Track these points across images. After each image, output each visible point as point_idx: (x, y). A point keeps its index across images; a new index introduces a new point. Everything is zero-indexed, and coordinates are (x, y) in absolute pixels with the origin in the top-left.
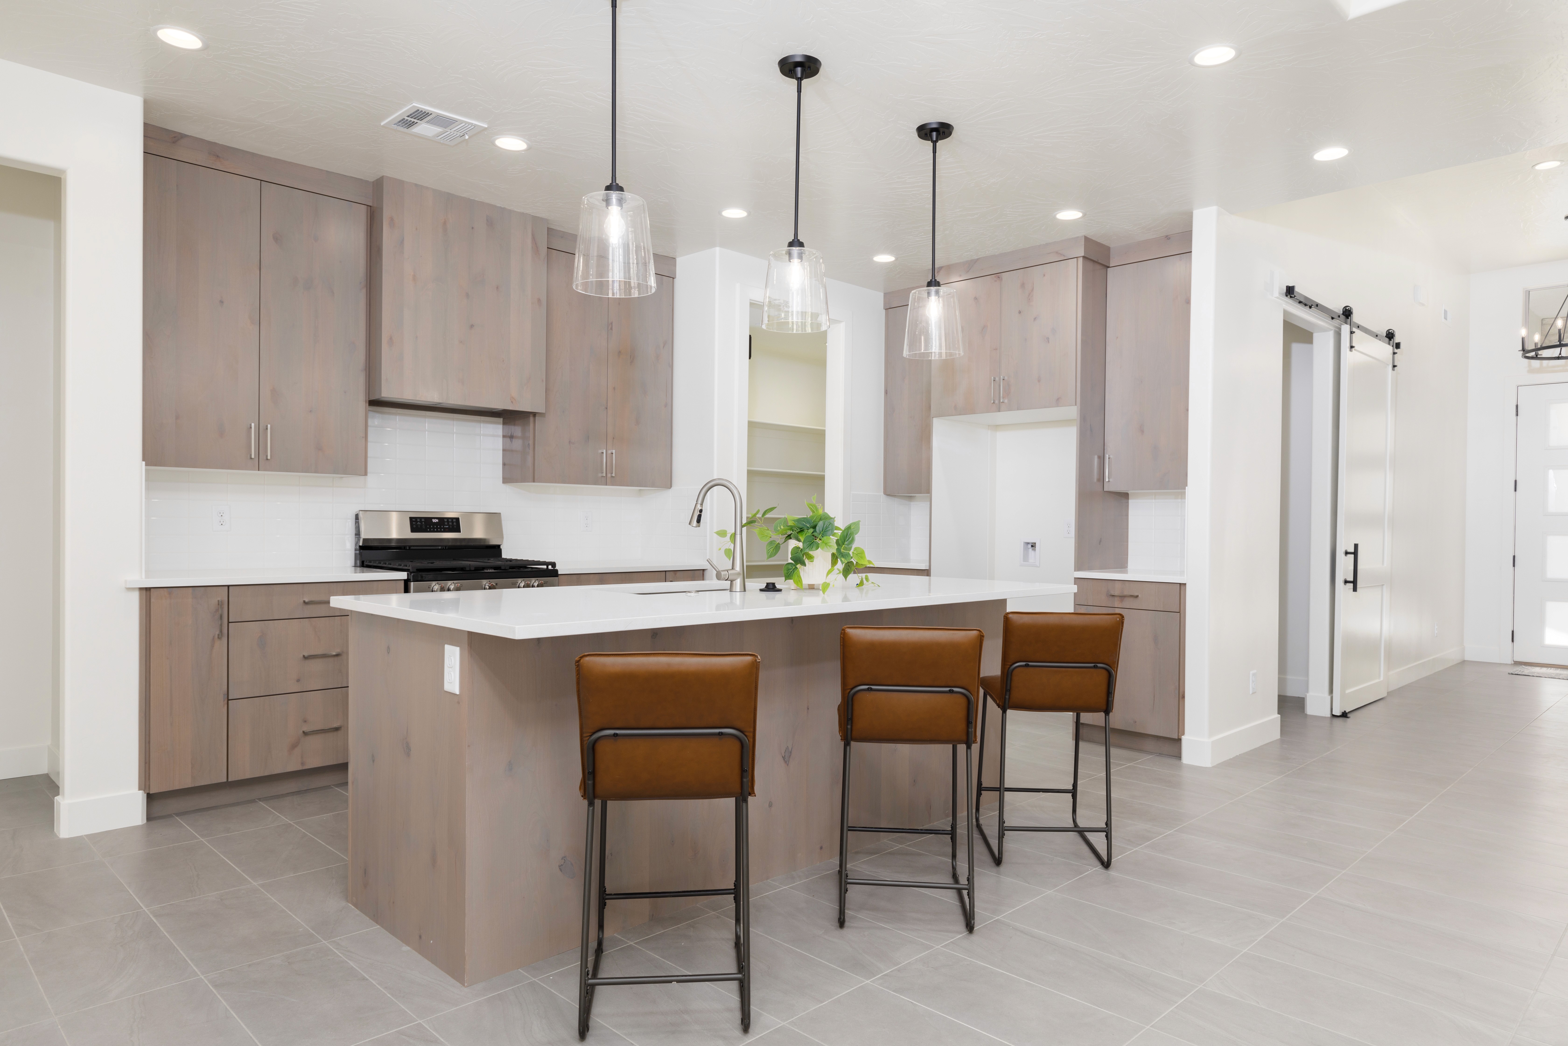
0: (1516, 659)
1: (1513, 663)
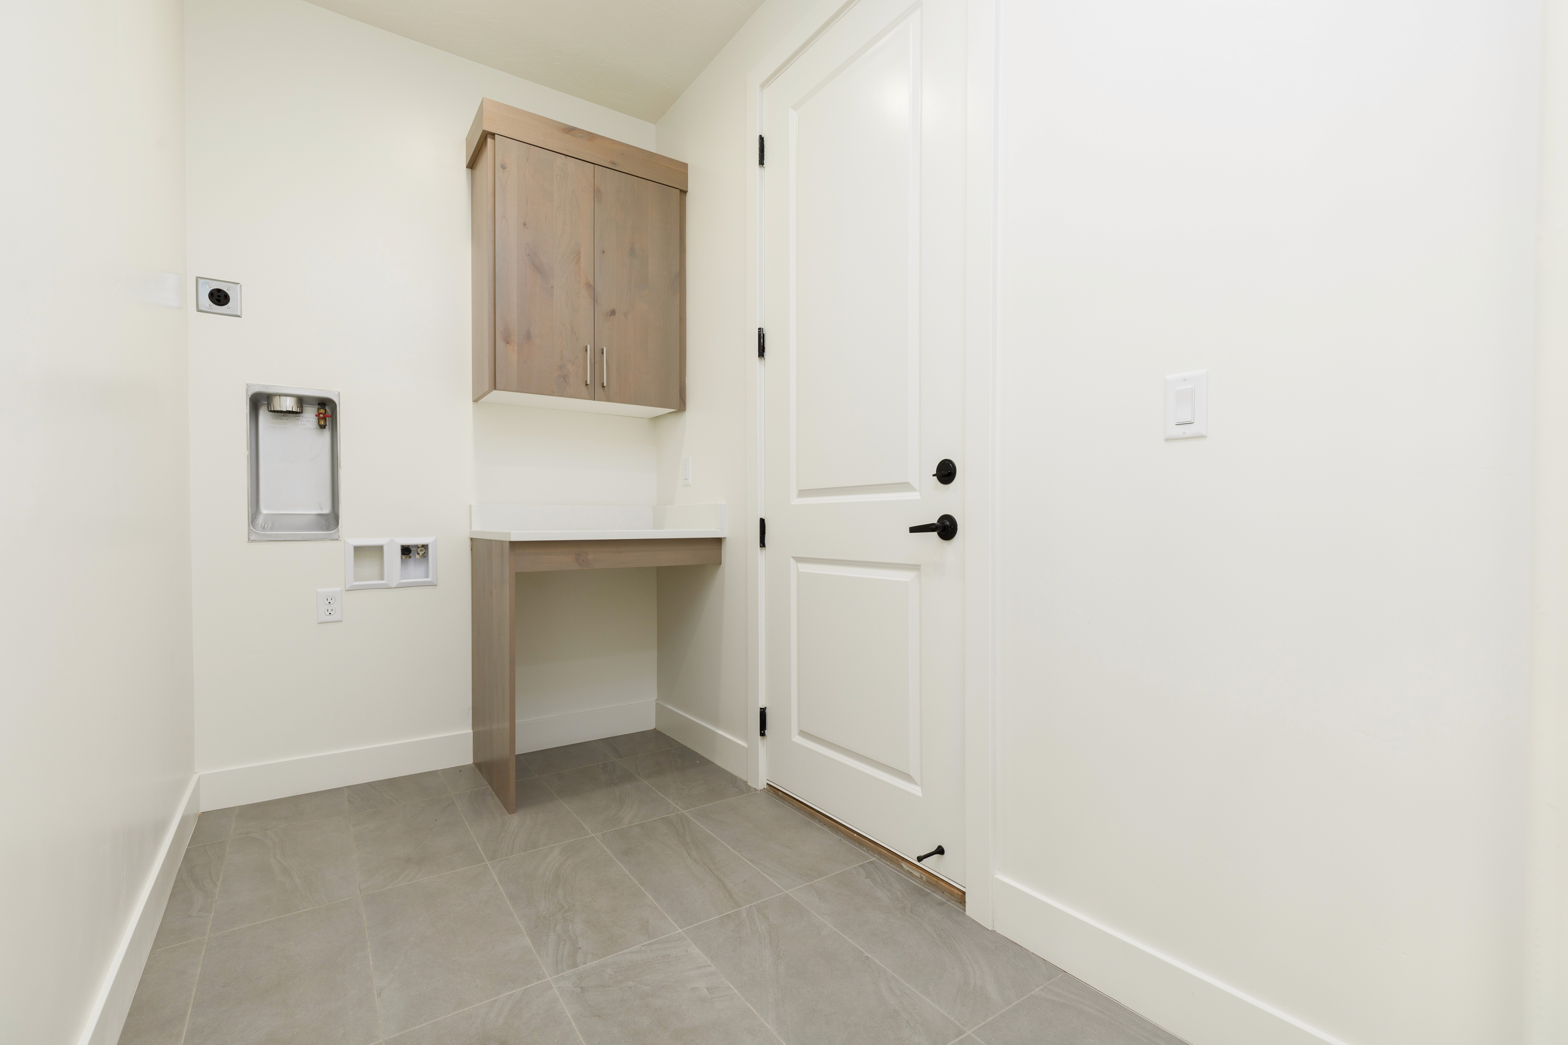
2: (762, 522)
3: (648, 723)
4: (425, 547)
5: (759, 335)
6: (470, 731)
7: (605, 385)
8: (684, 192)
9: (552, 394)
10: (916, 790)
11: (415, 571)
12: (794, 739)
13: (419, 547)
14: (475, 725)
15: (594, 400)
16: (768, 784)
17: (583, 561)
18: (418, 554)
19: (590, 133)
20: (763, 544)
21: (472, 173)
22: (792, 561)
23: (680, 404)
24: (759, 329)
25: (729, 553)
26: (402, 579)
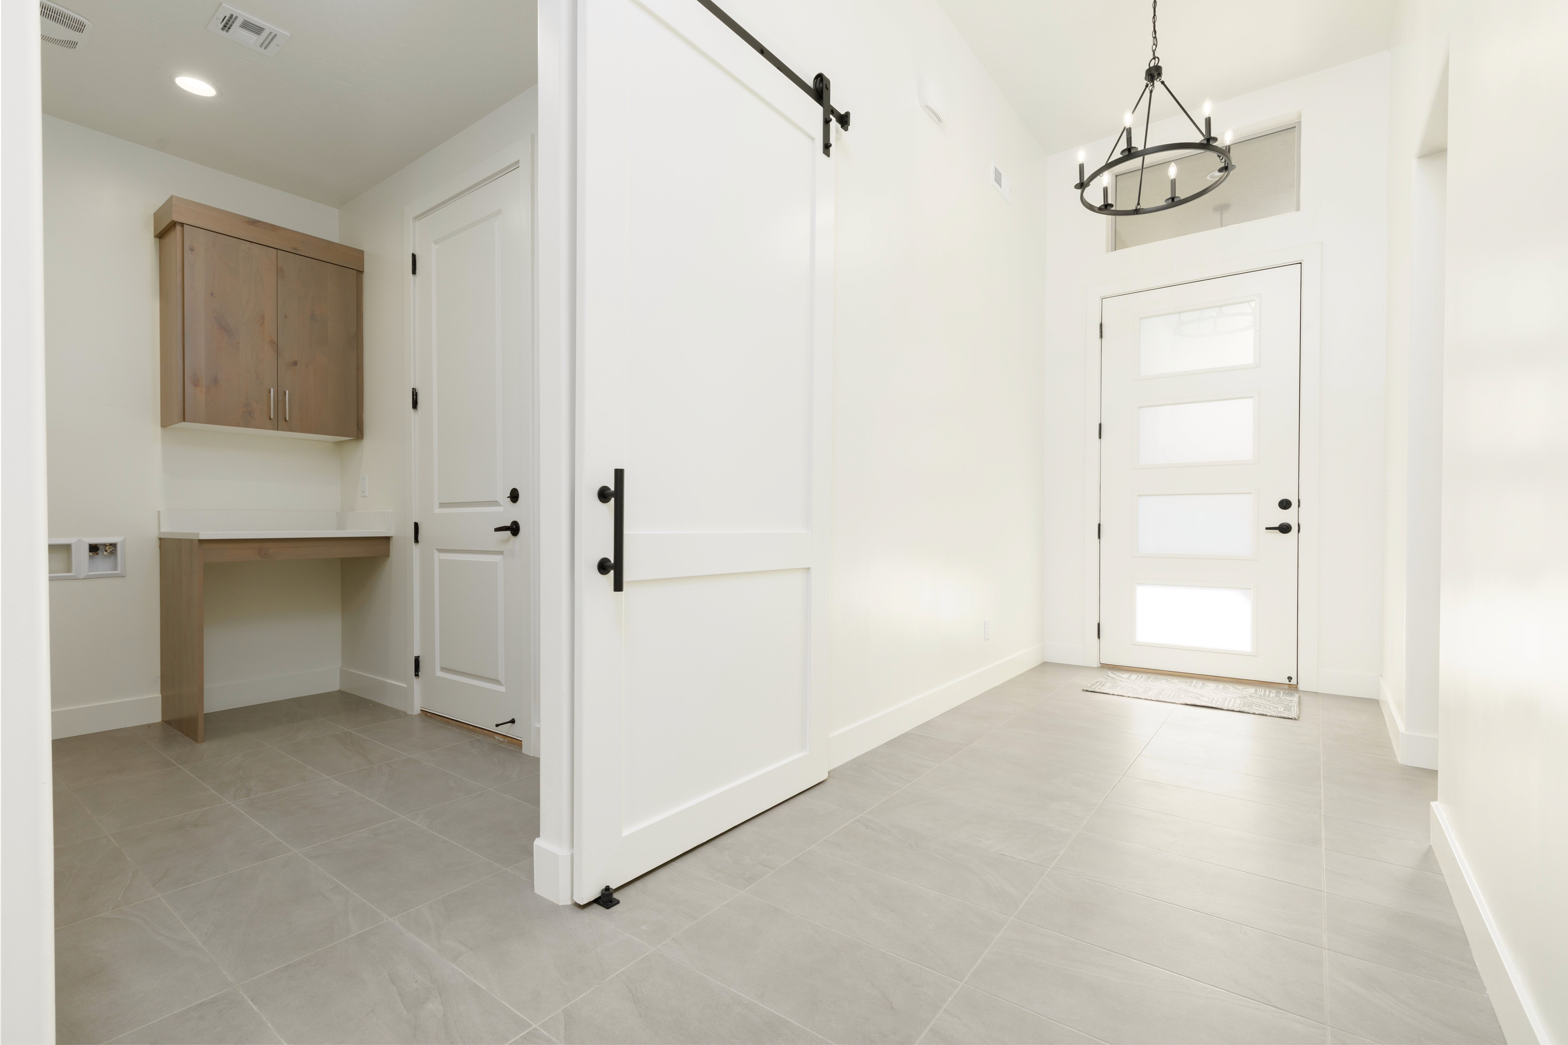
0: (1105, 661)
1: (1099, 665)
2: (416, 525)
3: (333, 684)
4: (114, 545)
5: (413, 393)
6: (158, 695)
7: (287, 419)
8: (360, 272)
9: (238, 425)
10: (502, 689)
11: (102, 564)
12: (437, 675)
13: (107, 546)
14: (163, 690)
15: (278, 430)
16: (421, 710)
17: (265, 554)
18: (106, 551)
19: (273, 226)
20: (416, 540)
21: (160, 242)
22: (436, 552)
23: (358, 433)
24: (413, 389)
25: (394, 547)
26: (90, 571)
